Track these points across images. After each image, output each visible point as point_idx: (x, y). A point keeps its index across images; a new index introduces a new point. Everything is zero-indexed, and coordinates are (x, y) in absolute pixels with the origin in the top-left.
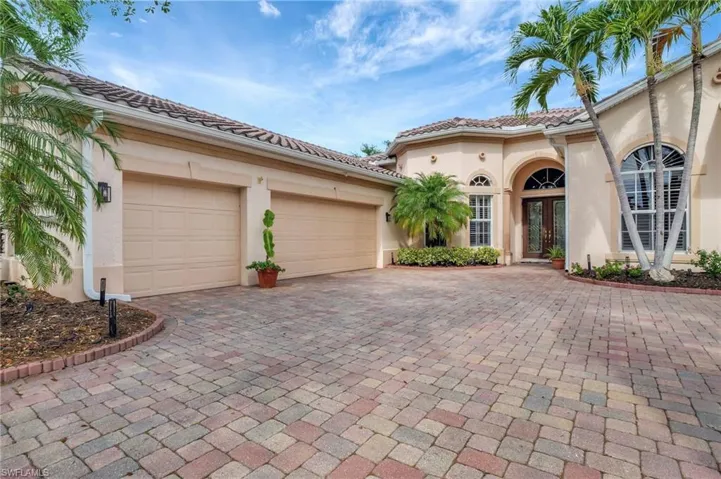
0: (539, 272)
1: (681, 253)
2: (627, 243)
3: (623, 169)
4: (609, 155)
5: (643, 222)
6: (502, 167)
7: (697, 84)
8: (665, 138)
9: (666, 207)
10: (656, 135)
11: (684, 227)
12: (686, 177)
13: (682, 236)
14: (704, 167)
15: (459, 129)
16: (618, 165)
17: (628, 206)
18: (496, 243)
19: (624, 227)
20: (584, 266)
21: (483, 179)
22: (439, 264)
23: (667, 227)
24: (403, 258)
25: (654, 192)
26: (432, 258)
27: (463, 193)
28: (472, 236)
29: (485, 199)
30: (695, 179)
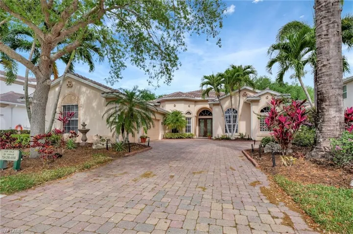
1: (237, 134)
2: (226, 132)
3: (226, 113)
4: (223, 111)
5: (230, 126)
6: (195, 109)
8: (234, 107)
9: (233, 122)
10: (232, 106)
11: (237, 128)
12: (237, 116)
13: (237, 130)
14: (241, 114)
15: (184, 97)
16: (224, 113)
17: (226, 122)
18: (192, 132)
19: (226, 128)
20: (217, 137)
21: (189, 112)
22: (178, 138)
23: (234, 128)
24: (167, 136)
25: (232, 119)
26: (176, 136)
27: (184, 117)
28: (186, 130)
29: (189, 119)
30: (239, 117)
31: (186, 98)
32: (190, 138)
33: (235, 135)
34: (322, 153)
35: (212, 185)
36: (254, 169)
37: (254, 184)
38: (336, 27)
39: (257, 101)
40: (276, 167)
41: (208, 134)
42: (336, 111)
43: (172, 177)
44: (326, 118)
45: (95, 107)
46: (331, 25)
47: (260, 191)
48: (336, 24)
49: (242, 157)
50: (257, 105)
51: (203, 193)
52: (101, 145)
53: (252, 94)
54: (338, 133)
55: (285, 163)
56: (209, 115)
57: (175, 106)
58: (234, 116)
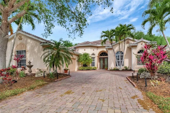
1: (123, 67)
2: (117, 65)
3: (116, 54)
4: (114, 52)
5: (118, 62)
6: (97, 52)
7: (125, 44)
8: (121, 50)
9: (121, 60)
11: (123, 63)
12: (123, 56)
13: (123, 64)
14: (126, 55)
16: (115, 54)
17: (116, 60)
18: (96, 66)
19: (116, 63)
20: (111, 69)
21: (94, 54)
22: (87, 70)
24: (80, 69)
25: (120, 58)
26: (86, 69)
27: (91, 57)
28: (92, 65)
29: (94, 58)
30: (124, 56)
31: (91, 45)
32: (94, 70)
33: (122, 68)
35: (108, 98)
36: (134, 88)
37: (133, 98)
39: (135, 47)
40: (147, 87)
41: (106, 67)
43: (84, 93)
45: (36, 51)
47: (137, 102)
49: (126, 81)
50: (136, 49)
51: (103, 103)
52: (40, 75)
53: (132, 42)
55: (153, 84)
56: (106, 55)
57: (85, 50)
58: (121, 56)
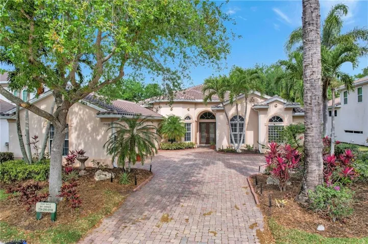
0: (208, 150)
1: (243, 144)
2: (232, 142)
3: (231, 121)
4: (228, 119)
5: (235, 136)
6: (195, 113)
7: (246, 103)
8: (240, 114)
9: (240, 132)
10: (237, 113)
11: (244, 137)
12: (244, 125)
13: (244, 140)
14: (248, 123)
15: (182, 100)
17: (232, 131)
18: (193, 140)
19: (231, 137)
20: (222, 149)
21: (188, 117)
22: (177, 149)
23: (240, 137)
24: (163, 147)
25: (238, 128)
26: (174, 147)
27: (182, 123)
28: (185, 138)
29: (189, 124)
30: (246, 125)
31: (185, 100)
32: (190, 148)
34: (305, 198)
37: (252, 227)
38: (317, 99)
39: (265, 110)
40: (272, 208)
41: (212, 142)
42: (317, 166)
43: (187, 220)
44: (310, 169)
46: (314, 97)
48: (317, 97)
49: (246, 188)
50: (266, 114)
52: (103, 176)
53: (260, 101)
54: (317, 183)
56: (212, 118)
57: (171, 110)
58: (240, 124)
